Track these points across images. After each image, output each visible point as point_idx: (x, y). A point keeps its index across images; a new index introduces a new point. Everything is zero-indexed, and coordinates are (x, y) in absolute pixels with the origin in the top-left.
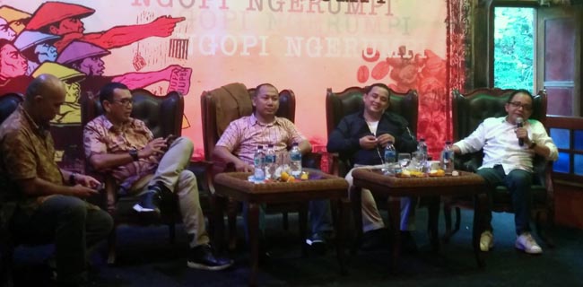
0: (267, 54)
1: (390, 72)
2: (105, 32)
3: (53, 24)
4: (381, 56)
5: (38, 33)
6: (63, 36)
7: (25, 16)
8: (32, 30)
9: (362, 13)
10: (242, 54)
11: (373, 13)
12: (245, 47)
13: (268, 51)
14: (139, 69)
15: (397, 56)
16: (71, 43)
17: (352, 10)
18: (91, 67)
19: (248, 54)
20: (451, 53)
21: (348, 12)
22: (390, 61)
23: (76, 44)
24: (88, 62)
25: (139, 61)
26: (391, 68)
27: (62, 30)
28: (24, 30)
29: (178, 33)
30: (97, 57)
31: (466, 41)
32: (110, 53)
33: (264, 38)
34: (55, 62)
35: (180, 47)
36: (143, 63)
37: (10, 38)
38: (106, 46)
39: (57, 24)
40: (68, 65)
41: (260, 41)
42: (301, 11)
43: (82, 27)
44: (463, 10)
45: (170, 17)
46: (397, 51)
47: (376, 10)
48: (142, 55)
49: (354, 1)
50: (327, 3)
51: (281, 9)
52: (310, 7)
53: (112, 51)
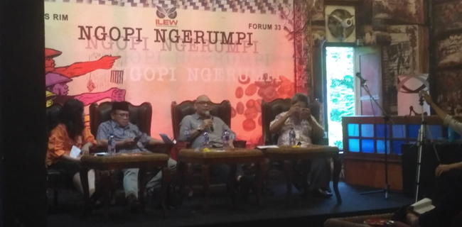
0: (175, 80)
1: (257, 91)
2: (68, 67)
10: (158, 80)
11: (245, 52)
12: (161, 75)
13: (175, 78)
14: (91, 91)
15: (262, 80)
17: (230, 50)
18: (59, 90)
19: (163, 80)
20: (297, 78)
21: (228, 51)
22: (257, 84)
24: (57, 86)
25: (91, 85)
26: (258, 88)
29: (116, 67)
30: (64, 83)
31: (307, 70)
32: (72, 80)
33: (173, 69)
35: (118, 76)
36: (93, 87)
38: (69, 75)
41: (170, 71)
42: (197, 51)
43: (53, 63)
44: (304, 49)
45: (111, 56)
46: (262, 77)
47: (247, 49)
48: (93, 81)
49: (231, 43)
50: (214, 45)
51: (183, 50)
52: (203, 48)
53: (74, 79)
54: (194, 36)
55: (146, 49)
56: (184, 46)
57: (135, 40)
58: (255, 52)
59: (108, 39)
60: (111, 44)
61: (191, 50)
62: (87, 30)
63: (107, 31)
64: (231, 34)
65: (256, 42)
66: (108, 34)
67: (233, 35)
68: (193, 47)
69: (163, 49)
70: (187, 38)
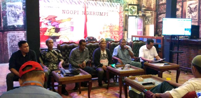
4: (107, 25)
5: (48, 21)
16: (53, 22)
20: (120, 25)
24: (56, 25)
26: (109, 27)
27: (52, 20)
29: (72, 21)
31: (123, 23)
34: (51, 25)
37: (43, 21)
38: (59, 23)
39: (51, 19)
40: (53, 26)
43: (55, 20)
44: (122, 17)
45: (70, 18)
46: (110, 24)
48: (65, 25)
50: (98, 16)
54: (92, 13)
57: (77, 14)
60: (70, 15)
63: (69, 12)
65: (109, 15)
67: (103, 13)
68: (92, 16)
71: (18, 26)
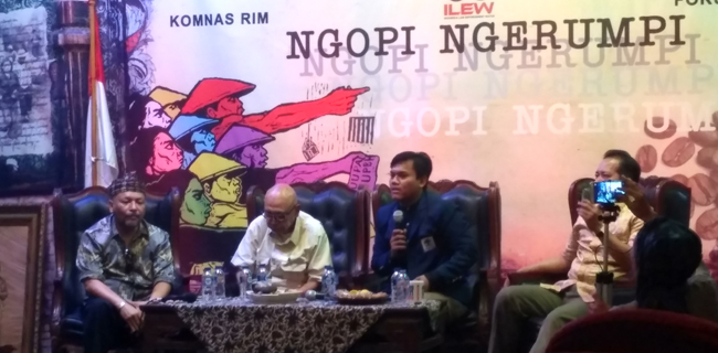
0: (485, 133)
1: (696, 154)
2: (268, 112)
3: (210, 105)
4: (678, 129)
5: (195, 118)
6: (221, 120)
7: (180, 98)
8: (188, 114)
9: (643, 62)
10: (447, 133)
11: (662, 61)
12: (453, 122)
13: (486, 127)
14: (310, 159)
15: (709, 128)
16: (230, 128)
17: (624, 59)
18: (252, 158)
19: (457, 133)
21: (619, 63)
22: (695, 137)
23: (234, 128)
24: (248, 151)
25: (310, 148)
26: (698, 148)
27: (220, 113)
28: (180, 114)
29: (361, 108)
30: (259, 144)
32: (274, 139)
33: (480, 110)
34: (214, 152)
35: (363, 128)
36: (315, 151)
37: (164, 125)
38: (269, 130)
39: (215, 106)
40: (228, 155)
41: (473, 115)
42: (539, 66)
43: (241, 108)
45: (349, 89)
46: (709, 120)
47: (668, 56)
48: (314, 140)
49: (627, 43)
50: (581, 50)
51: (506, 66)
52: (554, 59)
53: (277, 136)
54: (532, 34)
55: (422, 69)
56: (507, 58)
57: (399, 51)
58: (693, 60)
59: (344, 54)
60: (350, 64)
61: (524, 65)
62: (303, 38)
63: (343, 39)
64: (625, 22)
65: (693, 37)
66: (345, 45)
67: (631, 23)
68: (528, 58)
69: (461, 68)
70: (514, 39)
71: (25, 160)
